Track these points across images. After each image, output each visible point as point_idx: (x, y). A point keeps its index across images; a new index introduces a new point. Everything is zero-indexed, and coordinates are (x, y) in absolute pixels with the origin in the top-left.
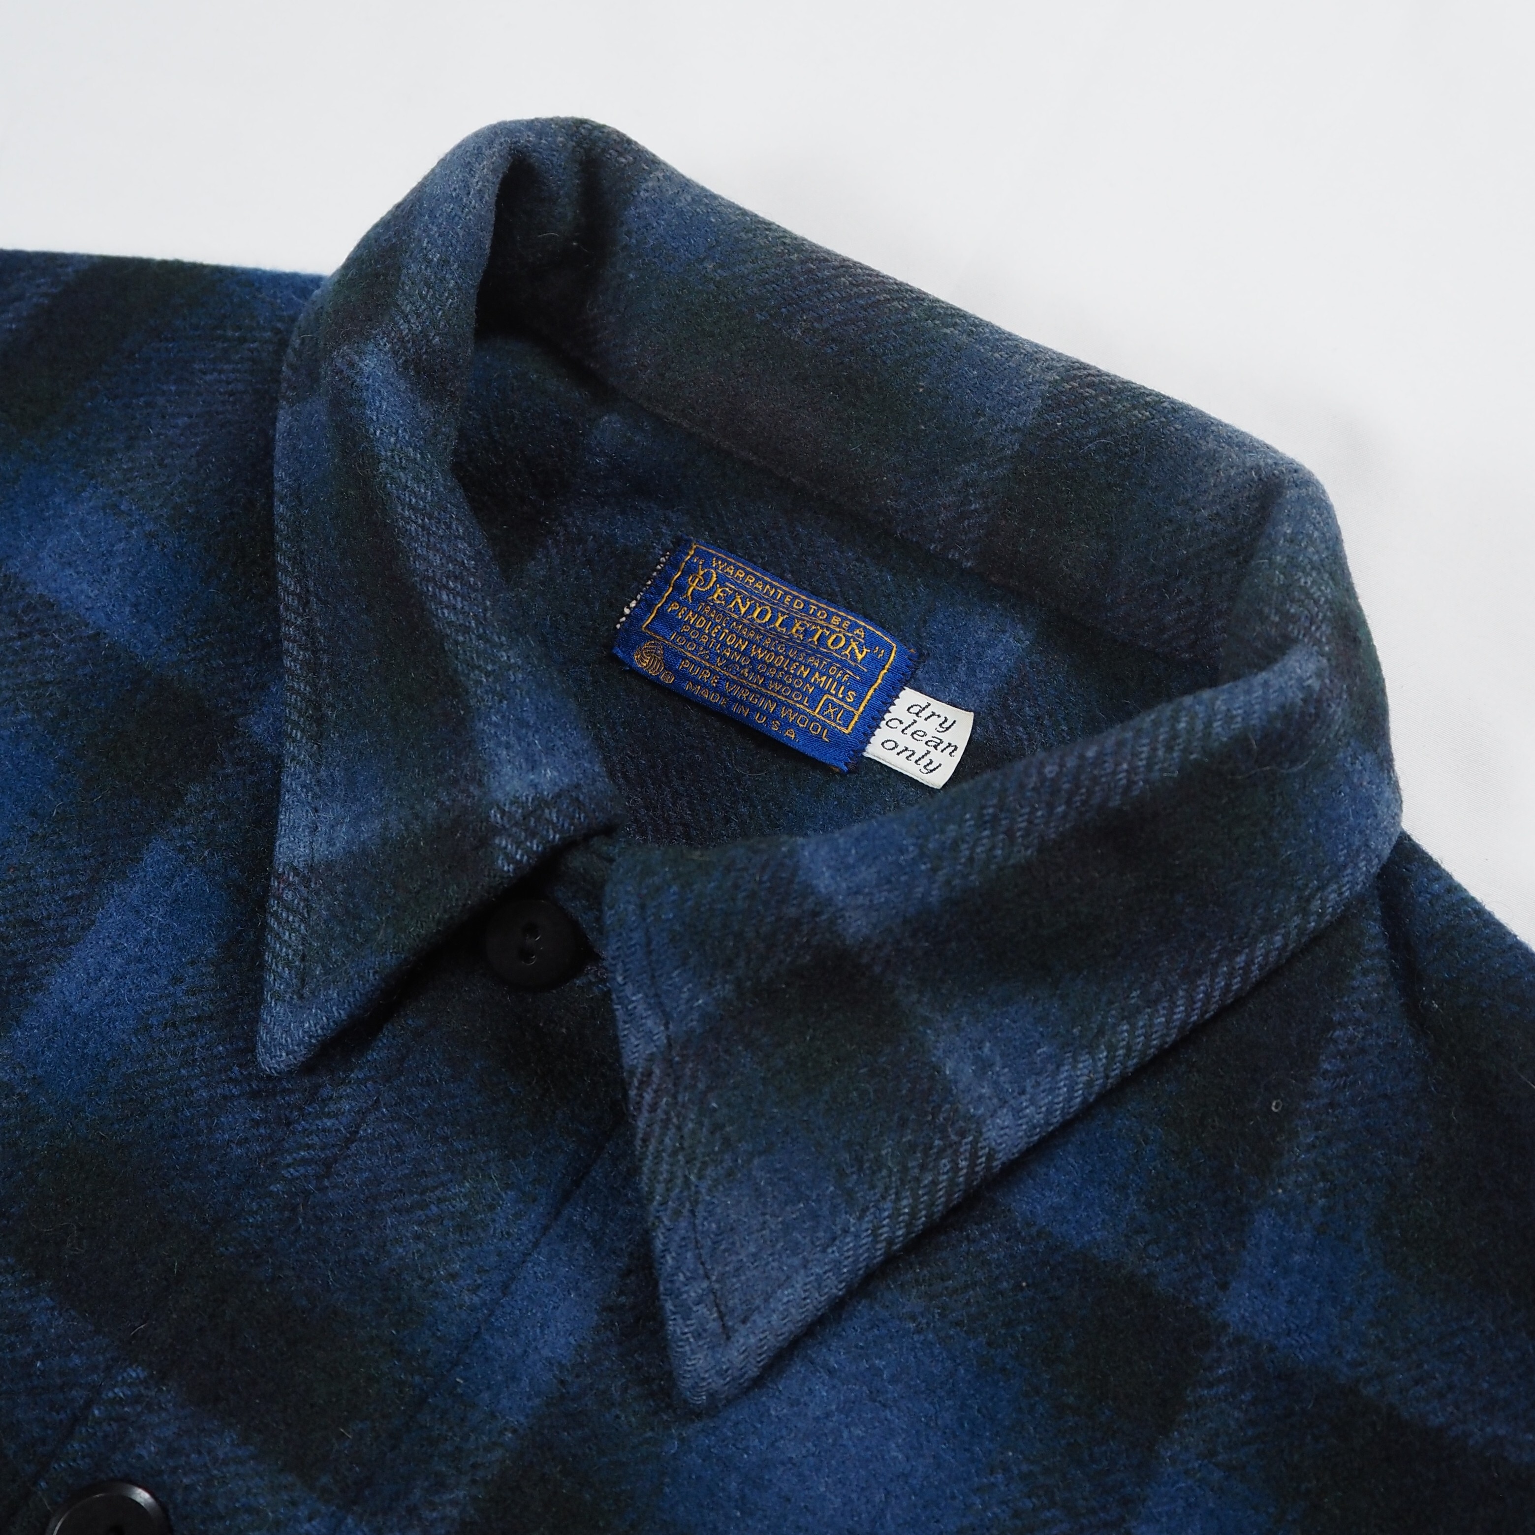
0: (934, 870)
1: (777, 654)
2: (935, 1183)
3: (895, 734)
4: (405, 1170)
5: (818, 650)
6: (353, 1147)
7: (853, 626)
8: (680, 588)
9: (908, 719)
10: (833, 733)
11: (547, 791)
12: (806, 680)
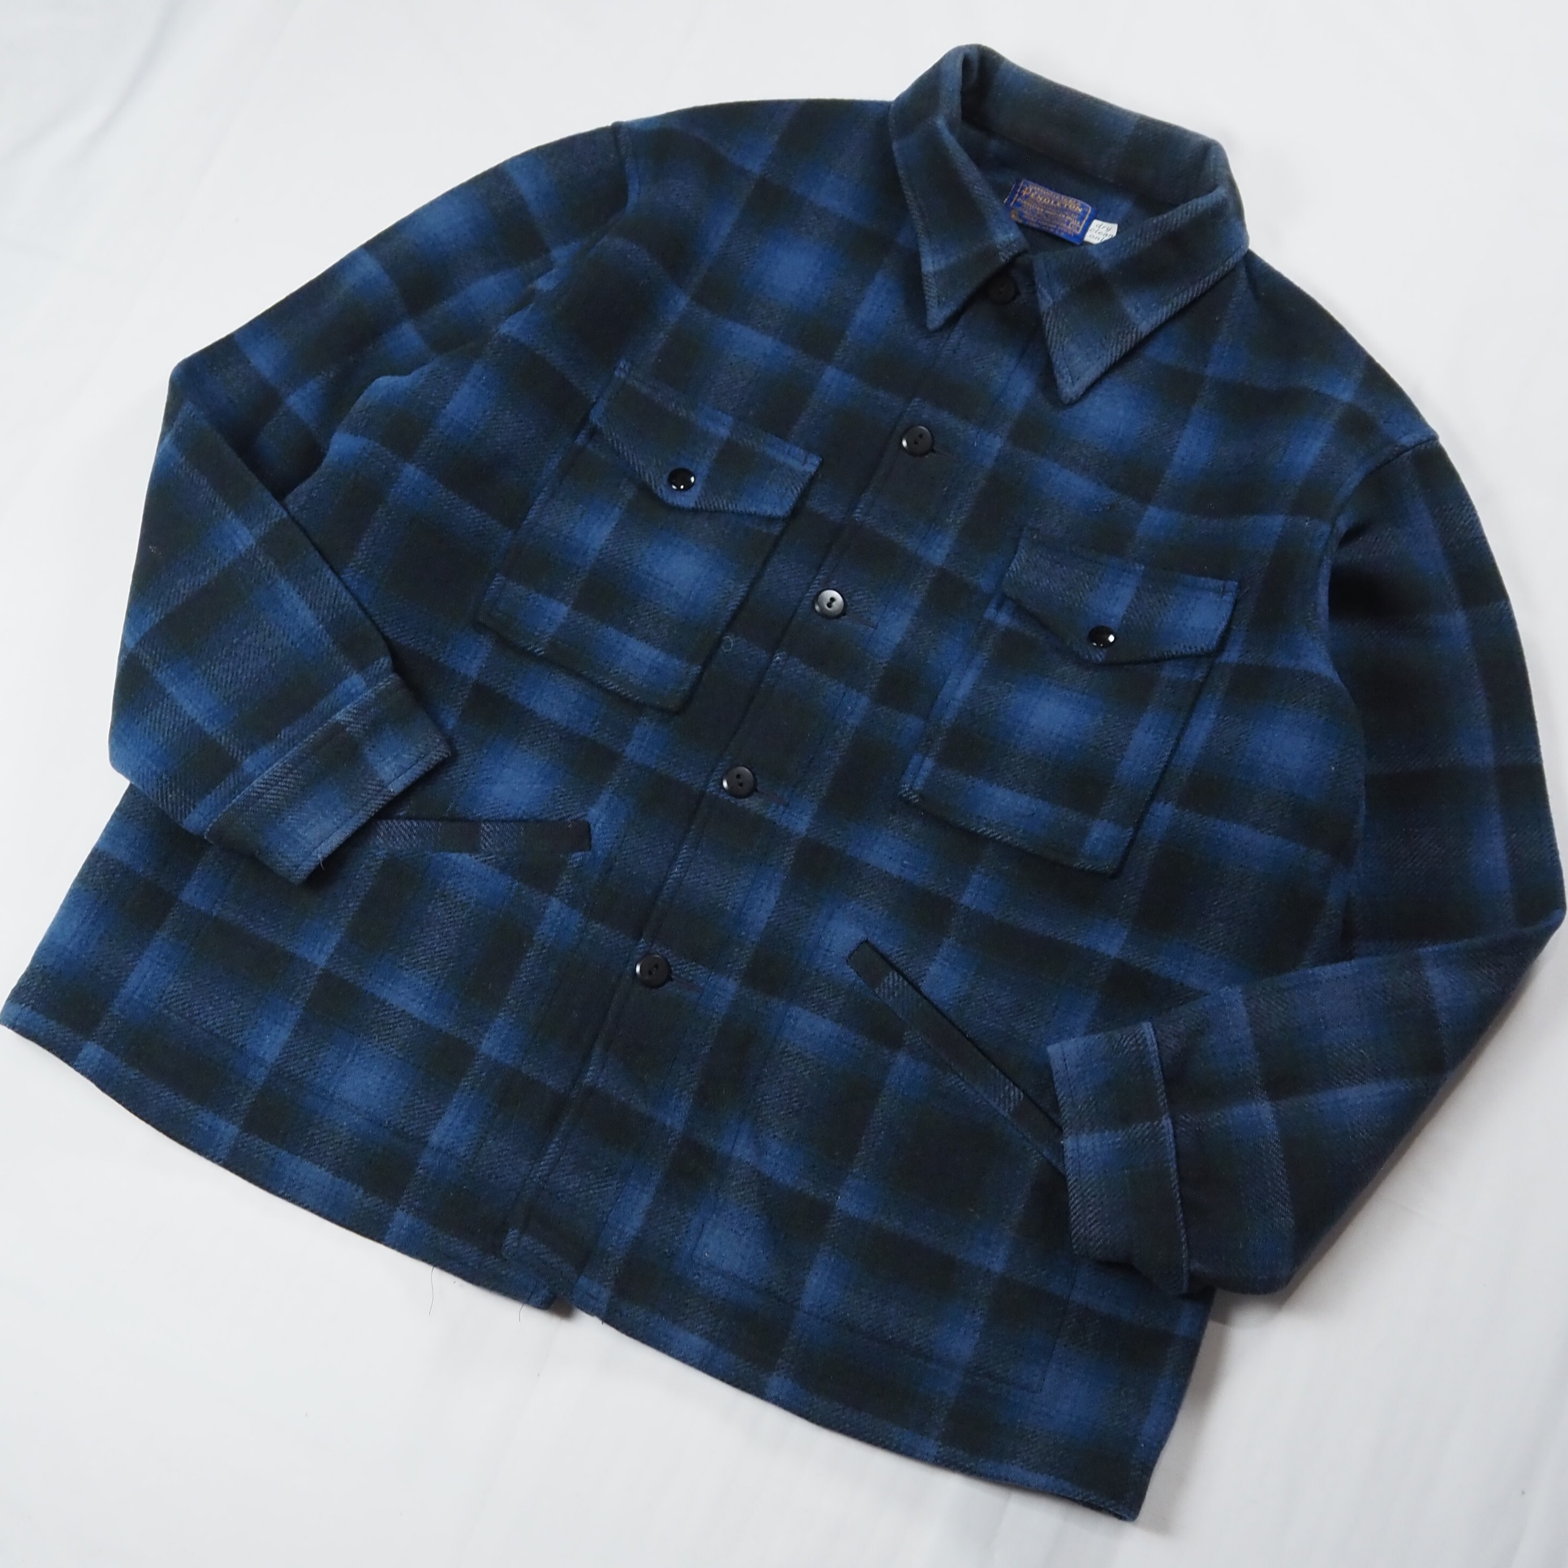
1: (1053, 213)
2: (1127, 341)
3: (1093, 233)
4: (976, 351)
5: (1067, 209)
6: (961, 347)
7: (1076, 202)
8: (1021, 194)
9: (1096, 229)
10: (1074, 234)
11: (1012, 239)
12: (1064, 219)
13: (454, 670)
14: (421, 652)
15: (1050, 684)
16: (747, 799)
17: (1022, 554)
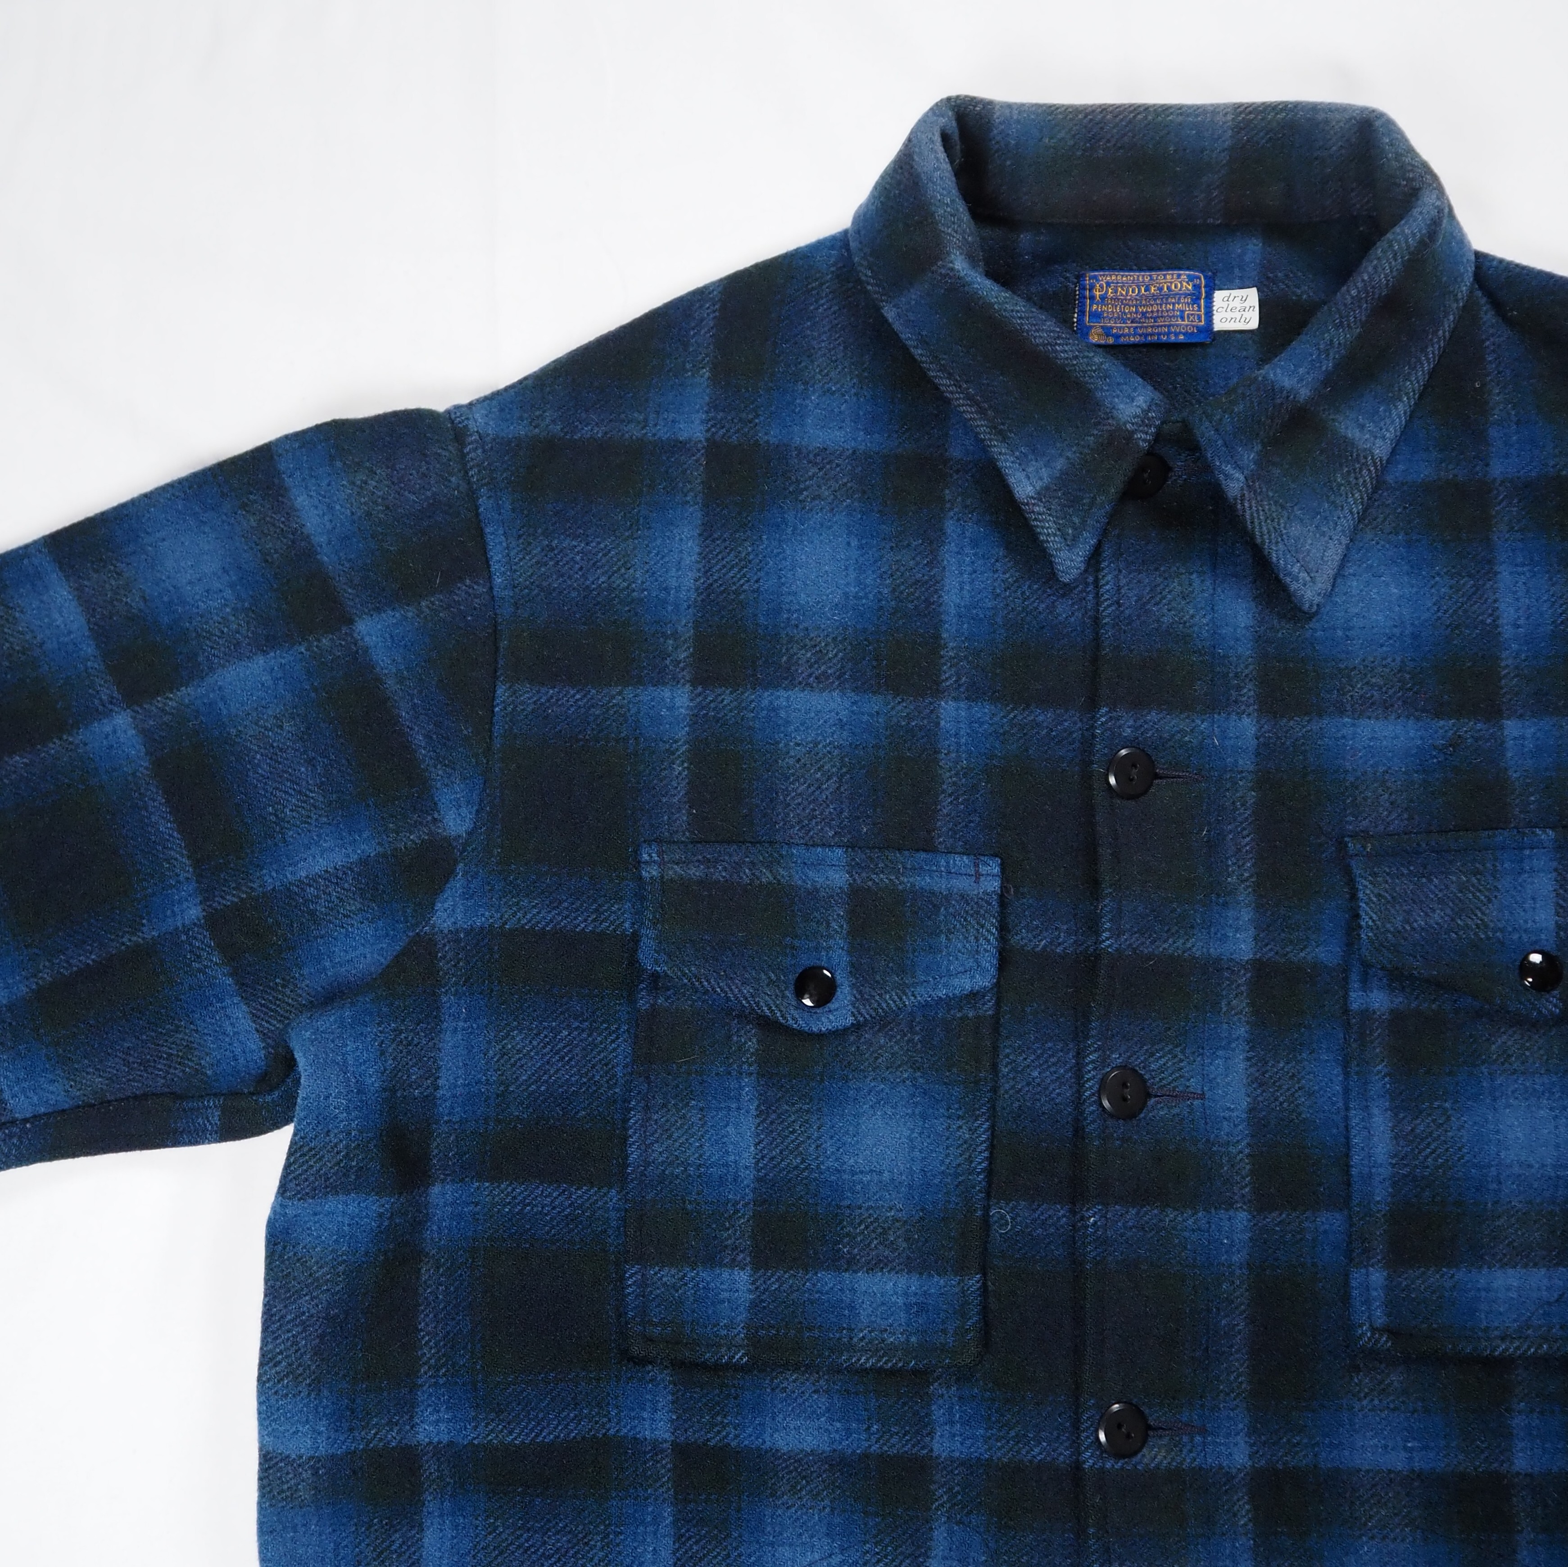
0: (1328, 355)
1: (1152, 305)
2: (1364, 481)
3: (1224, 314)
4: (1148, 589)
5: (1170, 293)
6: (1123, 591)
7: (1179, 276)
8: (1092, 298)
9: (1225, 305)
10: (1197, 327)
12: (1173, 310)
13: (635, 1438)
14: (579, 1438)
15: (1492, 1076)
16: (1144, 1450)
17: (1366, 889)
